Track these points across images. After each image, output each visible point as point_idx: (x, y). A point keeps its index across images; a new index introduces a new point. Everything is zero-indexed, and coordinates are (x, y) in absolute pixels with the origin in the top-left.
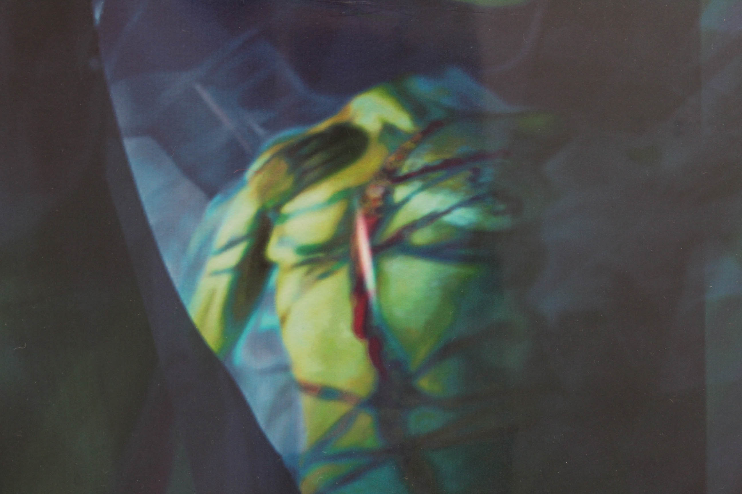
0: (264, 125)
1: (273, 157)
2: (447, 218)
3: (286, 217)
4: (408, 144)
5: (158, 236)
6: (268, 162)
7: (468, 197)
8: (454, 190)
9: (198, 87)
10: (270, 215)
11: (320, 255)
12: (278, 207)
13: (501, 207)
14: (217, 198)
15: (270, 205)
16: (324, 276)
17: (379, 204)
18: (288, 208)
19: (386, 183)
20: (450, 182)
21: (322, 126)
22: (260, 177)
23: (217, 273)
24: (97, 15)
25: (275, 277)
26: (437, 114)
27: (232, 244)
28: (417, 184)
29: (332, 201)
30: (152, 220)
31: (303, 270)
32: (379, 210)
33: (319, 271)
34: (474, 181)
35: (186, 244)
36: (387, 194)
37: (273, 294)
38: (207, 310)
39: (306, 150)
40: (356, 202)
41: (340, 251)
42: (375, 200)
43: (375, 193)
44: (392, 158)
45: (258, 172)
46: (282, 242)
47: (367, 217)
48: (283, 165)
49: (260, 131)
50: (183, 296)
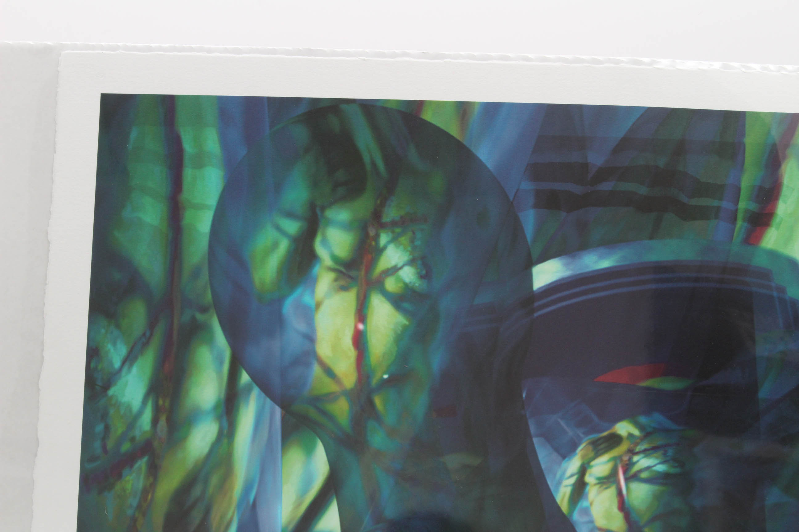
0: (584, 433)
1: (587, 445)
2: (654, 468)
3: (592, 467)
4: (638, 441)
5: (545, 472)
6: (585, 447)
7: (662, 461)
8: (657, 458)
9: (559, 420)
10: (586, 466)
11: (605, 481)
12: (589, 463)
13: (676, 465)
14: (566, 459)
15: (586, 462)
16: (606, 488)
17: (627, 462)
18: (593, 463)
19: (630, 455)
20: (655, 455)
21: (605, 434)
22: (582, 452)
23: (566, 486)
24: (524, 396)
25: (588, 488)
26: (649, 430)
27: (572, 476)
28: (641, 456)
29: (609, 461)
30: (543, 466)
31: (598, 486)
32: (627, 465)
33: (605, 486)
34: (665, 454)
35: (555, 475)
36: (630, 459)
37: (587, 495)
38: (563, 499)
39: (599, 442)
40: (618, 461)
41: (612, 479)
42: (626, 461)
43: (626, 458)
44: (632, 446)
45: (582, 450)
46: (590, 475)
47: (623, 467)
48: (591, 448)
49: (582, 435)
50: (554, 494)
